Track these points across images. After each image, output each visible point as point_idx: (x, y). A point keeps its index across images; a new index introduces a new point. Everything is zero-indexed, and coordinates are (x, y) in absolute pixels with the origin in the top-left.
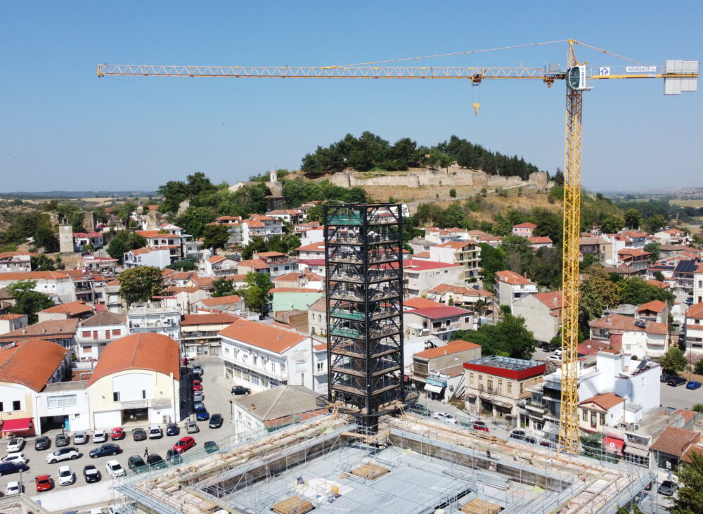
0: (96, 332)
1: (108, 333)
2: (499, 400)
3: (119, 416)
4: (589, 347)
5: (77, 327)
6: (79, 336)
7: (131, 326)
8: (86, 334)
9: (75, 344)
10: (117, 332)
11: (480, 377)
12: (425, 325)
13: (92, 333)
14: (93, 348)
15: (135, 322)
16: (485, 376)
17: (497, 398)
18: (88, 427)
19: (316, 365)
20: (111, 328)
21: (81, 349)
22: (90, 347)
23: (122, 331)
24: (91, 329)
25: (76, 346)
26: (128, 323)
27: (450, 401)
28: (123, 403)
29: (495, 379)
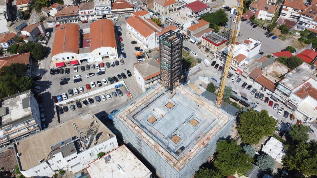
0: (85, 12)
1: (89, 12)
2: (211, 50)
3: (101, 58)
4: (247, 15)
5: (78, 11)
6: (80, 13)
7: (96, 10)
8: (82, 13)
9: (79, 16)
10: (92, 12)
11: (206, 42)
12: (192, 13)
13: (84, 12)
14: (85, 17)
15: (97, 8)
16: (208, 42)
17: (210, 49)
18: (93, 61)
19: (156, 39)
20: (90, 10)
21: (81, 17)
22: (84, 16)
23: (93, 11)
24: (83, 11)
25: (79, 17)
26: (95, 9)
27: (197, 44)
28: (102, 55)
29: (211, 44)
